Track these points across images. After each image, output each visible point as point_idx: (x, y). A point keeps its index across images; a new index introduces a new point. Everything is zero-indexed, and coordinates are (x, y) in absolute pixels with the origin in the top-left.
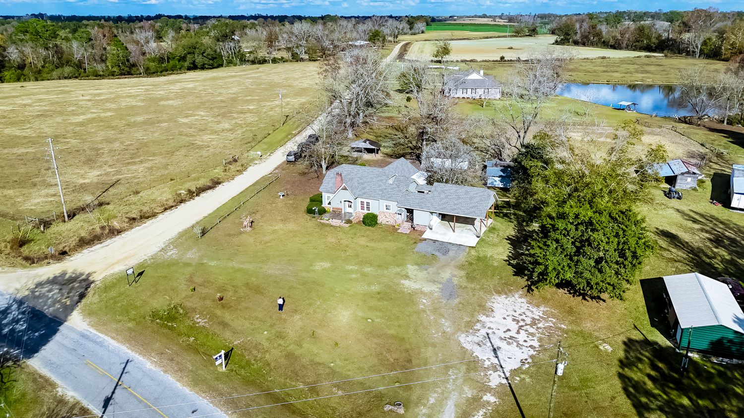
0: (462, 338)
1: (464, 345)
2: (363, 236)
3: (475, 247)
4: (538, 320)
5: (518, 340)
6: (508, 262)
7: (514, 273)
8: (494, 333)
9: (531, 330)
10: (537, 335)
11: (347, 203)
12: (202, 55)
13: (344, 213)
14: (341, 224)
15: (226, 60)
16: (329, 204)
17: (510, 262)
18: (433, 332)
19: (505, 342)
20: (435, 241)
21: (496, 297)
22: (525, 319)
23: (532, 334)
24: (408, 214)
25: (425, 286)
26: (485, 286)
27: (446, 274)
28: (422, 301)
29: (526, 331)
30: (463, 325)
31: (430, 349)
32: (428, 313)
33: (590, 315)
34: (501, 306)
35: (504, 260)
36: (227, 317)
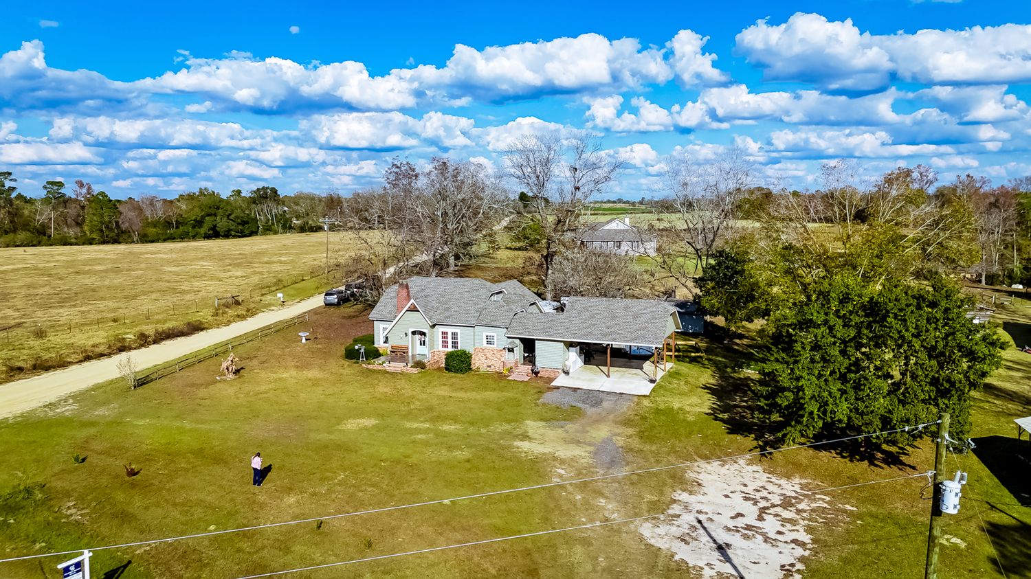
0: (646, 530)
1: (653, 541)
2: (445, 385)
3: (649, 396)
4: (795, 498)
5: (764, 531)
6: (712, 416)
7: (727, 431)
8: (712, 520)
9: (786, 514)
10: (801, 522)
11: (417, 337)
12: (228, 218)
13: (413, 355)
14: (405, 369)
15: (263, 226)
16: (385, 342)
17: (716, 416)
18: (583, 520)
19: (738, 535)
20: (575, 390)
21: (702, 464)
22: (769, 496)
23: (792, 522)
24: (526, 355)
25: (561, 449)
26: (677, 449)
27: (602, 432)
28: (556, 471)
29: (776, 515)
30: (644, 507)
31: (579, 550)
32: (570, 489)
33: (895, 491)
34: (715, 477)
35: (705, 414)
36: (137, 503)
